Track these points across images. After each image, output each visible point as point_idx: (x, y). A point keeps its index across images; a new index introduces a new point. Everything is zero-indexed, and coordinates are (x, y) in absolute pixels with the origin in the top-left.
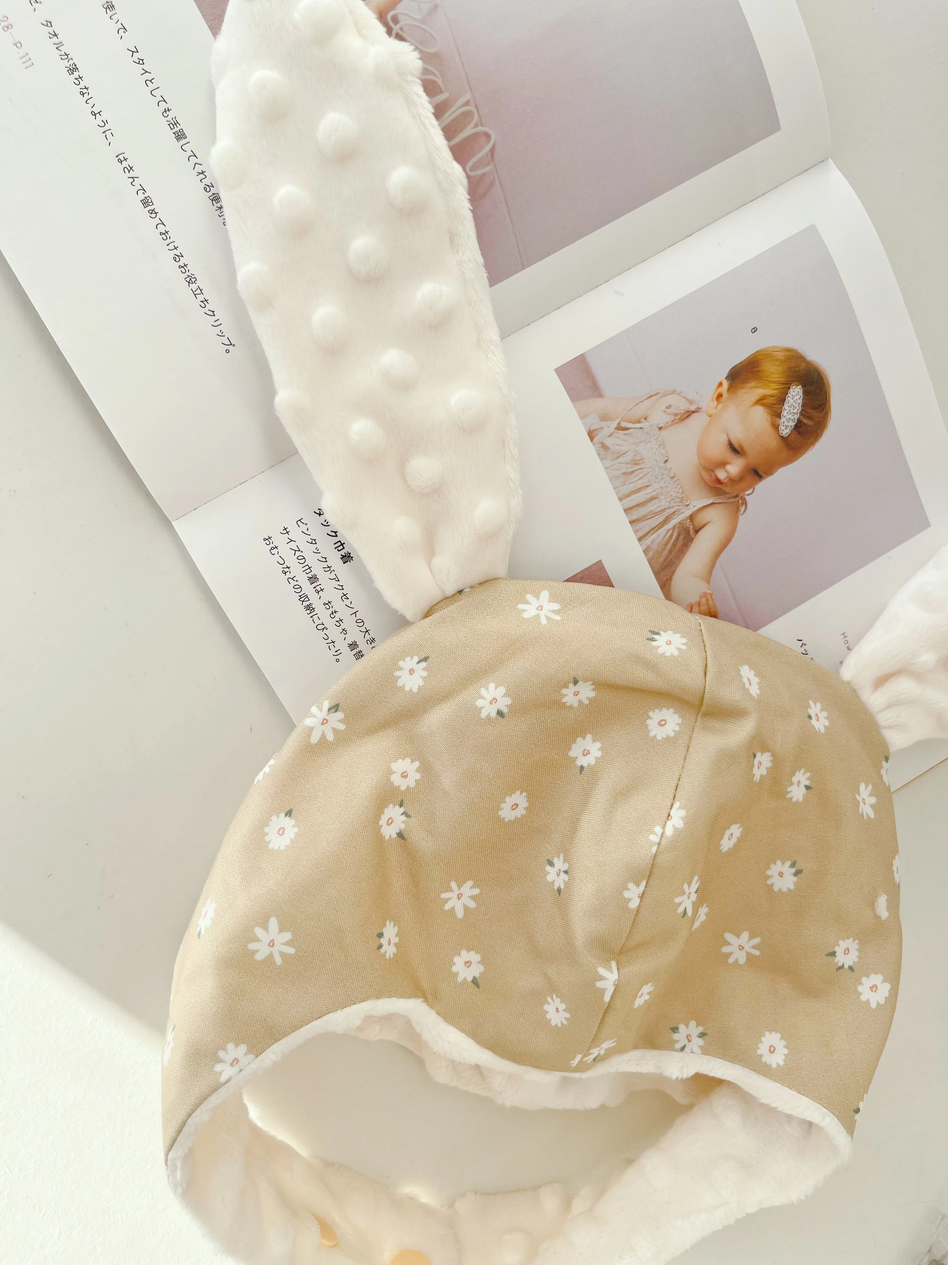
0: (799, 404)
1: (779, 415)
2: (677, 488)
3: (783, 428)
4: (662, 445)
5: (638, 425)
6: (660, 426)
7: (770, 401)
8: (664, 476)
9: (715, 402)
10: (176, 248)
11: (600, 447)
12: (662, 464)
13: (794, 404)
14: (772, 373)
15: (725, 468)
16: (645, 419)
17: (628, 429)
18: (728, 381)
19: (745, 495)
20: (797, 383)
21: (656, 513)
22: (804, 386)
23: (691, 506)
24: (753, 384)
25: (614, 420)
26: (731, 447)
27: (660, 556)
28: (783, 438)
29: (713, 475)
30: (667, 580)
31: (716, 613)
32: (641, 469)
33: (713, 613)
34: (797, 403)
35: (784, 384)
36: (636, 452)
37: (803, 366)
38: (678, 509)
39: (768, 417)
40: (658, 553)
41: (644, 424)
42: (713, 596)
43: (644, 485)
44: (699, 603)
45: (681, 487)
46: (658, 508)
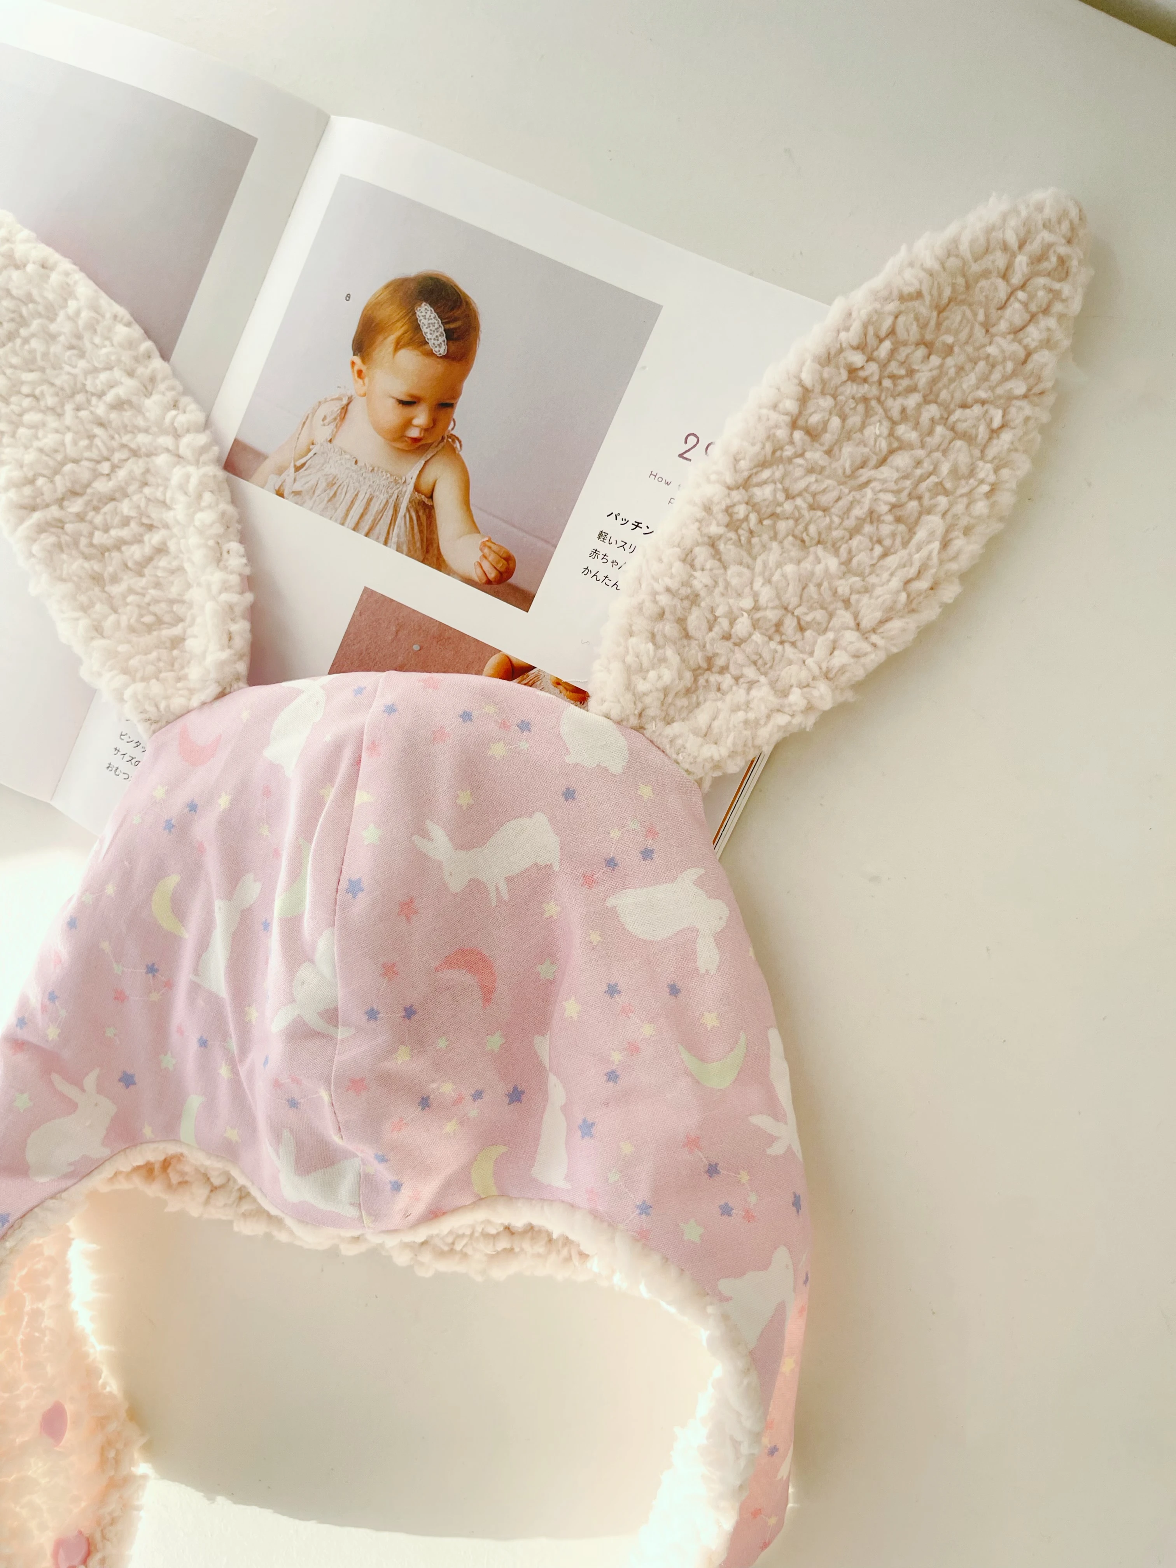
0: (434, 318)
1: (425, 342)
5: (311, 454)
7: (405, 339)
11: (294, 496)
14: (390, 316)
15: (413, 425)
18: (357, 355)
21: (382, 510)
23: (409, 480)
24: (381, 338)
25: (288, 467)
26: (403, 403)
27: (415, 543)
28: (444, 357)
29: (407, 439)
30: (438, 559)
31: (507, 552)
32: (340, 486)
33: (505, 555)
34: (432, 319)
35: (408, 314)
36: (326, 475)
37: (412, 286)
38: (399, 491)
39: (416, 352)
40: (412, 542)
41: (315, 449)
42: (492, 541)
43: (353, 496)
44: (485, 557)
45: (387, 472)
46: (380, 505)
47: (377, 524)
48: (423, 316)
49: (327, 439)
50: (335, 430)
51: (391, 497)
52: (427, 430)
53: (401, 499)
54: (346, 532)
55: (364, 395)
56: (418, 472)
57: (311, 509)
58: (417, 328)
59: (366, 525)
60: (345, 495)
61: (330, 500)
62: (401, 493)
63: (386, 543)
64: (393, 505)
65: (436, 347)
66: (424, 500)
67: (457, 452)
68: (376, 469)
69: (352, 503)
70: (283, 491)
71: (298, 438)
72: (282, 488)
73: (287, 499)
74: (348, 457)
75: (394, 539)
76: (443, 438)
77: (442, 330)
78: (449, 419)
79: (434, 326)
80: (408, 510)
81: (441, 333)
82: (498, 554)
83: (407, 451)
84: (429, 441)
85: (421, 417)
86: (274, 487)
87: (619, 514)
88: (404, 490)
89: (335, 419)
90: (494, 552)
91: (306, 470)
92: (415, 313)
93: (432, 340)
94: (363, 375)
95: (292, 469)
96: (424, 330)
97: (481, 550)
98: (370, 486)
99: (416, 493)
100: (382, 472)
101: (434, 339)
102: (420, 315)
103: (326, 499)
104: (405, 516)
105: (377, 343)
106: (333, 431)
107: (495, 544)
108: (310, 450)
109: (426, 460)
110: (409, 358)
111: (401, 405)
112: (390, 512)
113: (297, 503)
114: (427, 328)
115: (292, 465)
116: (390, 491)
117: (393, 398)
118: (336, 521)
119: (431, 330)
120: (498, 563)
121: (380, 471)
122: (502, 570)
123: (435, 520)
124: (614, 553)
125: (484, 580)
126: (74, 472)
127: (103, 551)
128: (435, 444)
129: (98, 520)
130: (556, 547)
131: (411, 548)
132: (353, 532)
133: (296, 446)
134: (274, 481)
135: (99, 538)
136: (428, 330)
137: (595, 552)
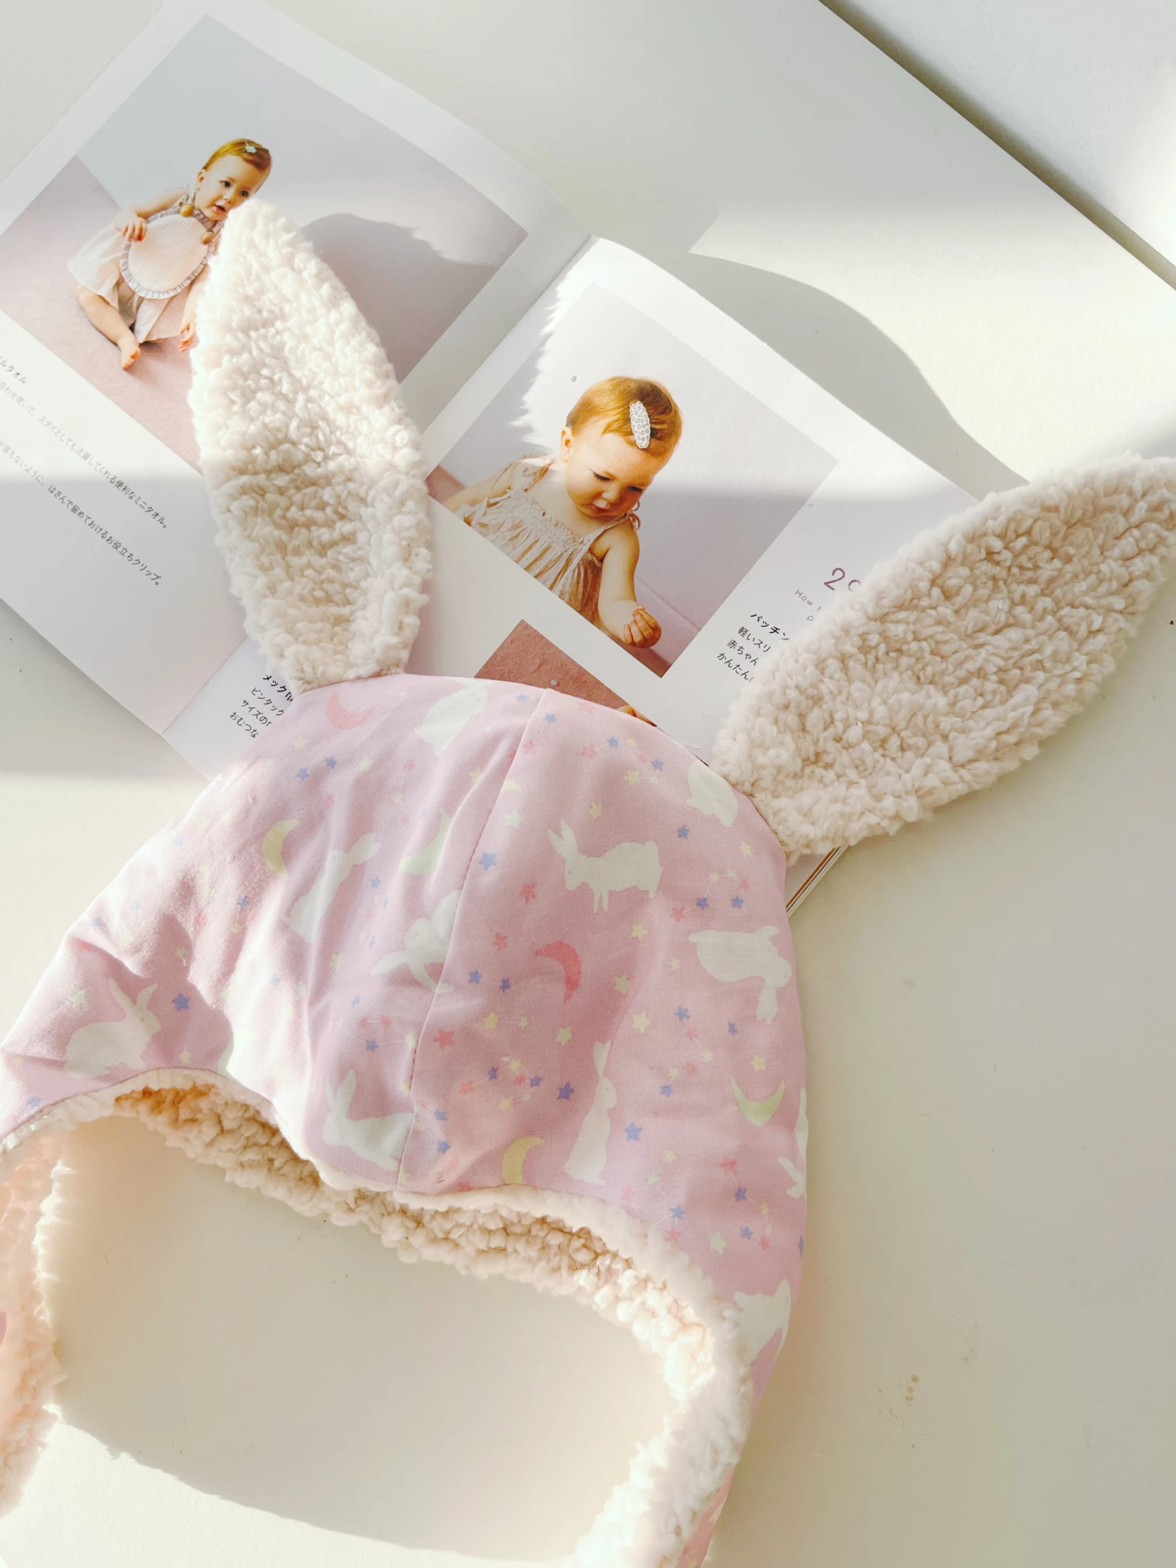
0: (645, 416)
1: (631, 433)
2: (564, 532)
3: (640, 442)
4: (534, 502)
5: (505, 496)
6: (525, 488)
7: (615, 426)
8: (547, 527)
9: (566, 449)
10: (101, 529)
11: (480, 527)
12: (541, 518)
13: (640, 418)
14: (607, 403)
15: (602, 498)
16: (509, 488)
17: (496, 503)
18: (569, 427)
19: (632, 511)
20: (634, 401)
21: (555, 560)
22: (641, 401)
23: (586, 541)
24: (594, 419)
25: (482, 501)
26: (599, 477)
27: (577, 595)
28: (644, 450)
29: (593, 507)
30: (594, 613)
31: (656, 623)
32: (523, 530)
33: (653, 625)
34: (642, 416)
35: (623, 406)
36: (513, 517)
37: (633, 385)
38: (574, 549)
39: (621, 439)
40: (574, 593)
41: (510, 493)
42: (646, 610)
43: (533, 541)
44: (635, 622)
45: (568, 529)
46: (555, 555)
47: (548, 570)
48: (635, 412)
49: (523, 488)
50: (533, 482)
51: (566, 551)
52: (614, 505)
53: (575, 555)
54: (519, 569)
55: (567, 461)
56: (595, 537)
57: (493, 542)
58: (627, 420)
59: (537, 569)
60: (527, 538)
61: (511, 539)
62: (576, 550)
63: (551, 588)
64: (567, 557)
65: (640, 440)
66: (595, 561)
67: (634, 530)
68: (560, 525)
69: (531, 547)
70: (472, 520)
71: (497, 480)
72: (471, 517)
73: (473, 527)
74: (538, 507)
75: (559, 587)
76: (625, 515)
77: (648, 427)
78: (635, 501)
79: (643, 422)
80: (578, 566)
81: (647, 429)
82: (647, 623)
83: (591, 518)
84: (613, 514)
85: (611, 492)
86: (464, 515)
87: (762, 617)
88: (580, 548)
89: (535, 473)
90: (644, 620)
91: (497, 508)
92: (629, 408)
93: (638, 434)
94: (569, 444)
95: (485, 504)
96: (633, 423)
97: (633, 615)
98: (550, 537)
99: (589, 554)
100: (564, 528)
101: (640, 433)
102: (633, 410)
103: (509, 538)
104: (574, 571)
105: (589, 422)
106: (530, 483)
107: (647, 613)
108: (505, 493)
109: (606, 528)
110: (614, 442)
111: (596, 478)
112: (562, 564)
113: (481, 534)
114: (636, 422)
115: (486, 501)
116: (567, 547)
117: (591, 470)
118: (512, 558)
119: (639, 425)
120: (646, 629)
121: (563, 527)
122: (646, 636)
123: (600, 580)
124: (749, 647)
125: (630, 641)
126: (289, 451)
127: (292, 526)
128: (617, 518)
129: (298, 497)
130: (700, 630)
131: (573, 598)
132: (525, 572)
133: (493, 487)
134: (466, 510)
135: (293, 513)
136: (636, 425)
137: (733, 643)
